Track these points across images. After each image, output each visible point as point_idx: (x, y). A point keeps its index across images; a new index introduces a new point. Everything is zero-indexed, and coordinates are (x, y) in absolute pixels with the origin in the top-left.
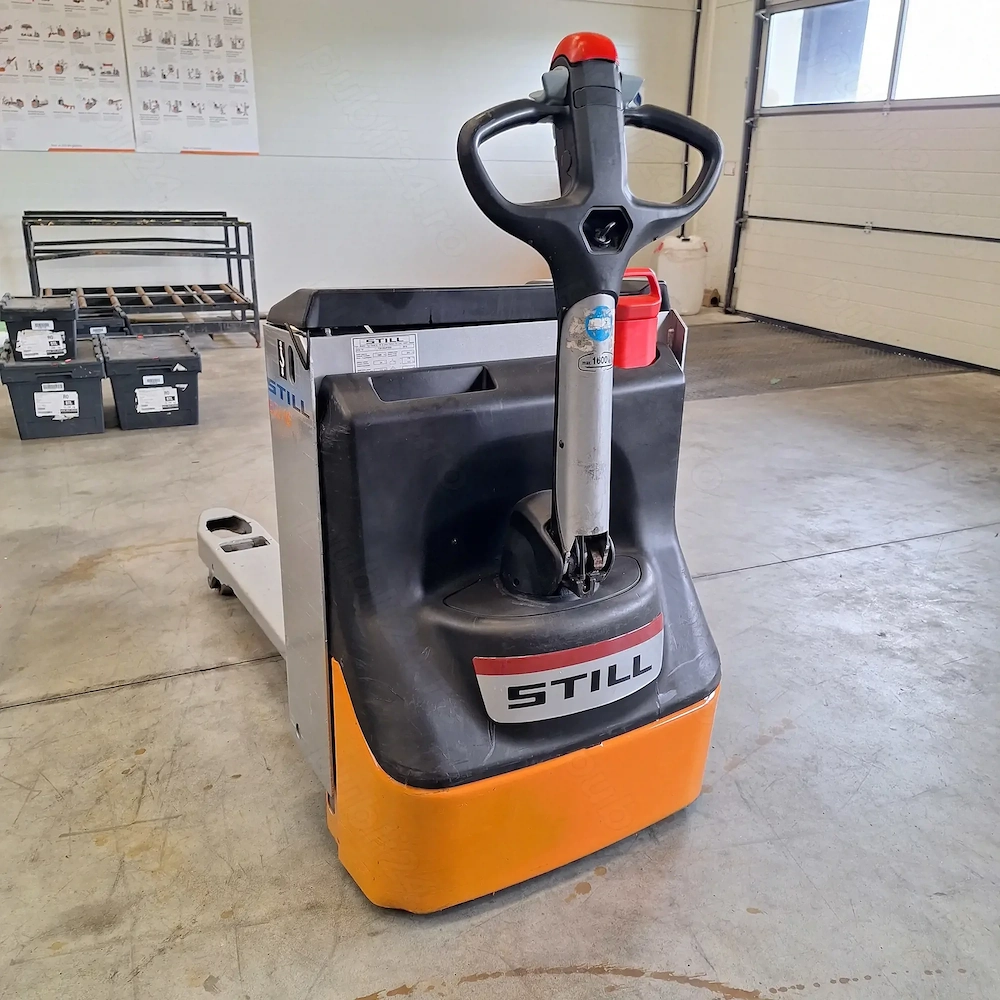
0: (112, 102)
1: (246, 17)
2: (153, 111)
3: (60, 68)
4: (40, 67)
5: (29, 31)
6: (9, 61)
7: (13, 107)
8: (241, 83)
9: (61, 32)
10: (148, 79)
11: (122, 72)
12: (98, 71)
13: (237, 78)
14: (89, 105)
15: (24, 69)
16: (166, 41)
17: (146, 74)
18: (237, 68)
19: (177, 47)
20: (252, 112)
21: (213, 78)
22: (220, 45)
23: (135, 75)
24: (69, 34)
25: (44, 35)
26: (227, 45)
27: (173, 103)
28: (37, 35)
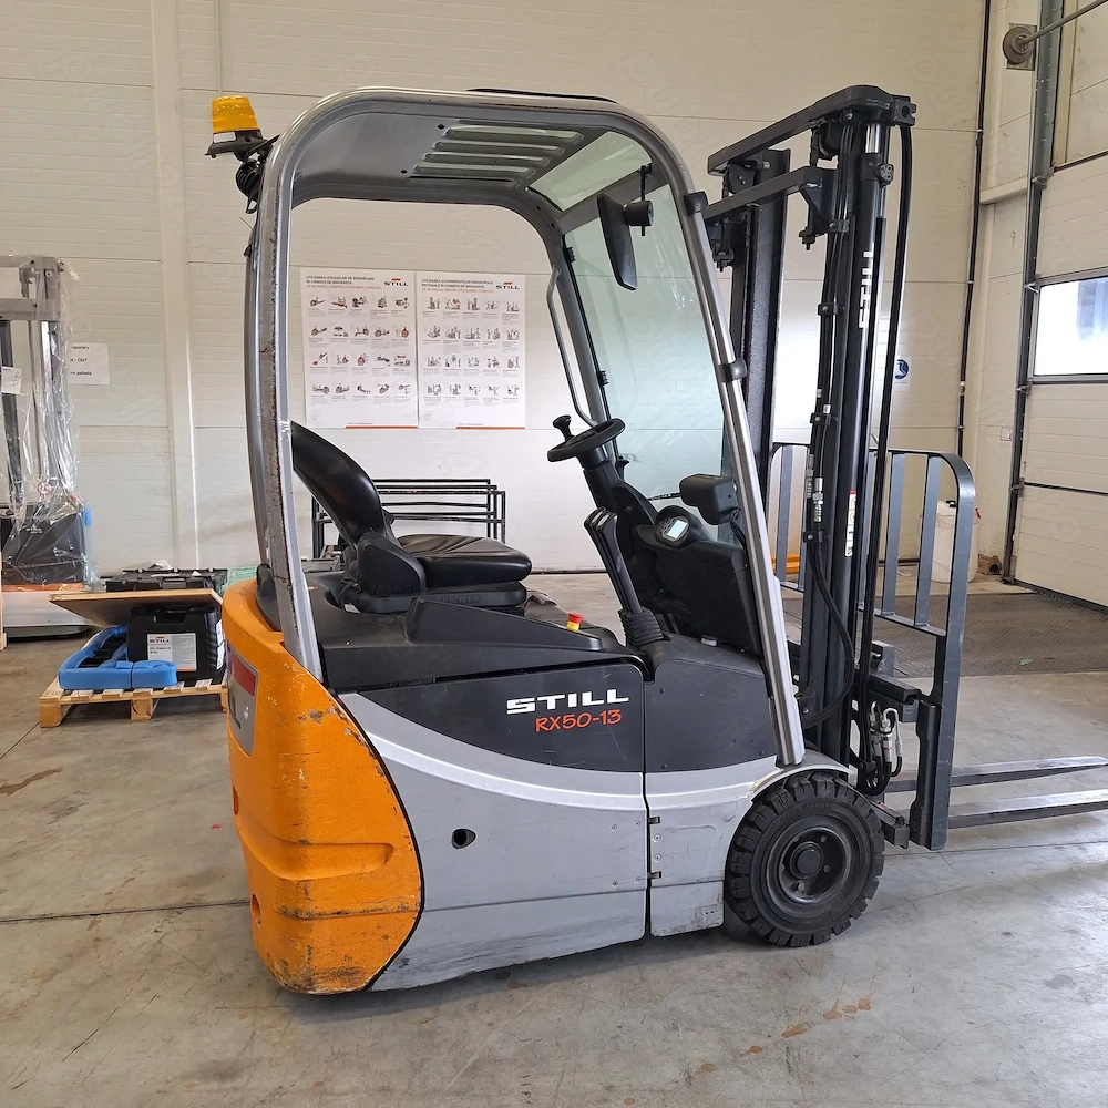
0: (402, 387)
1: (522, 313)
2: (436, 394)
3: (362, 360)
4: (345, 360)
5: (341, 332)
6: (322, 356)
7: (320, 393)
8: (513, 368)
9: (365, 331)
10: (434, 367)
11: (413, 363)
12: (392, 362)
13: (511, 364)
14: (382, 390)
15: (333, 361)
16: (452, 336)
17: (432, 363)
18: (511, 356)
19: (460, 341)
20: (522, 393)
21: (489, 366)
22: (497, 337)
23: (423, 363)
24: (372, 332)
25: (351, 335)
26: (504, 337)
27: (453, 387)
28: (346, 335)
